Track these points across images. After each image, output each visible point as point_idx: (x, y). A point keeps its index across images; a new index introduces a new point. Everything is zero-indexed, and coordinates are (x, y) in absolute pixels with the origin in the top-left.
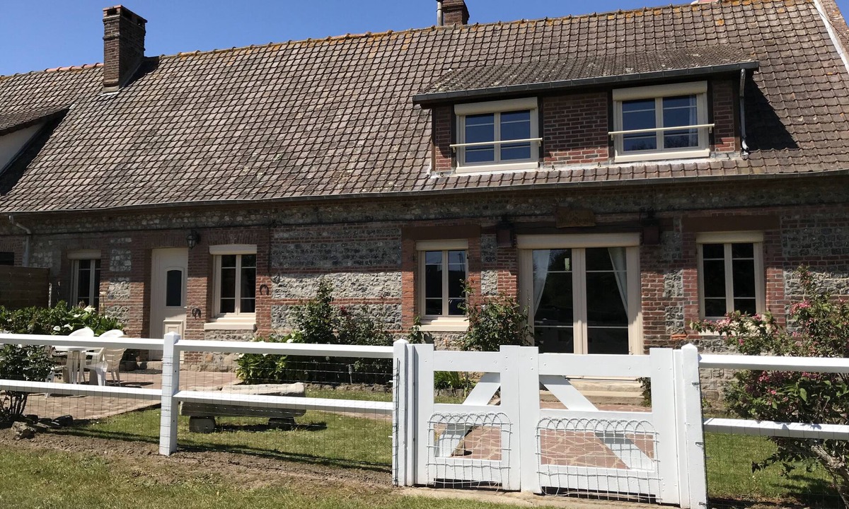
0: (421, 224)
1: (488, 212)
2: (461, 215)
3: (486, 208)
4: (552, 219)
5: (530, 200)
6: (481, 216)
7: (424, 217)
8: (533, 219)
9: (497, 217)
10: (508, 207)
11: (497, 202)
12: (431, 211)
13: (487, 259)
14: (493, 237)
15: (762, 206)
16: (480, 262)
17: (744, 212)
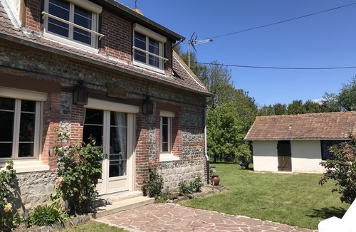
0: (10, 71)
1: (67, 75)
2: (47, 72)
3: (65, 71)
4: (105, 90)
5: (94, 74)
6: (62, 77)
7: (13, 65)
8: (95, 88)
9: (74, 80)
10: (80, 75)
11: (73, 70)
12: (20, 62)
13: (64, 111)
14: (69, 95)
15: (178, 102)
16: (59, 113)
17: (174, 104)
